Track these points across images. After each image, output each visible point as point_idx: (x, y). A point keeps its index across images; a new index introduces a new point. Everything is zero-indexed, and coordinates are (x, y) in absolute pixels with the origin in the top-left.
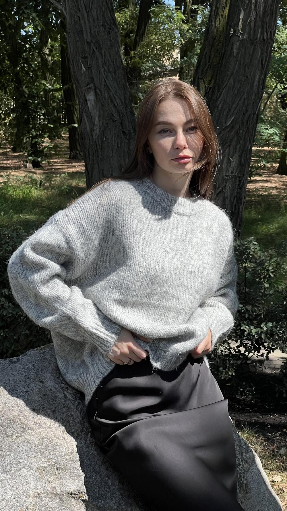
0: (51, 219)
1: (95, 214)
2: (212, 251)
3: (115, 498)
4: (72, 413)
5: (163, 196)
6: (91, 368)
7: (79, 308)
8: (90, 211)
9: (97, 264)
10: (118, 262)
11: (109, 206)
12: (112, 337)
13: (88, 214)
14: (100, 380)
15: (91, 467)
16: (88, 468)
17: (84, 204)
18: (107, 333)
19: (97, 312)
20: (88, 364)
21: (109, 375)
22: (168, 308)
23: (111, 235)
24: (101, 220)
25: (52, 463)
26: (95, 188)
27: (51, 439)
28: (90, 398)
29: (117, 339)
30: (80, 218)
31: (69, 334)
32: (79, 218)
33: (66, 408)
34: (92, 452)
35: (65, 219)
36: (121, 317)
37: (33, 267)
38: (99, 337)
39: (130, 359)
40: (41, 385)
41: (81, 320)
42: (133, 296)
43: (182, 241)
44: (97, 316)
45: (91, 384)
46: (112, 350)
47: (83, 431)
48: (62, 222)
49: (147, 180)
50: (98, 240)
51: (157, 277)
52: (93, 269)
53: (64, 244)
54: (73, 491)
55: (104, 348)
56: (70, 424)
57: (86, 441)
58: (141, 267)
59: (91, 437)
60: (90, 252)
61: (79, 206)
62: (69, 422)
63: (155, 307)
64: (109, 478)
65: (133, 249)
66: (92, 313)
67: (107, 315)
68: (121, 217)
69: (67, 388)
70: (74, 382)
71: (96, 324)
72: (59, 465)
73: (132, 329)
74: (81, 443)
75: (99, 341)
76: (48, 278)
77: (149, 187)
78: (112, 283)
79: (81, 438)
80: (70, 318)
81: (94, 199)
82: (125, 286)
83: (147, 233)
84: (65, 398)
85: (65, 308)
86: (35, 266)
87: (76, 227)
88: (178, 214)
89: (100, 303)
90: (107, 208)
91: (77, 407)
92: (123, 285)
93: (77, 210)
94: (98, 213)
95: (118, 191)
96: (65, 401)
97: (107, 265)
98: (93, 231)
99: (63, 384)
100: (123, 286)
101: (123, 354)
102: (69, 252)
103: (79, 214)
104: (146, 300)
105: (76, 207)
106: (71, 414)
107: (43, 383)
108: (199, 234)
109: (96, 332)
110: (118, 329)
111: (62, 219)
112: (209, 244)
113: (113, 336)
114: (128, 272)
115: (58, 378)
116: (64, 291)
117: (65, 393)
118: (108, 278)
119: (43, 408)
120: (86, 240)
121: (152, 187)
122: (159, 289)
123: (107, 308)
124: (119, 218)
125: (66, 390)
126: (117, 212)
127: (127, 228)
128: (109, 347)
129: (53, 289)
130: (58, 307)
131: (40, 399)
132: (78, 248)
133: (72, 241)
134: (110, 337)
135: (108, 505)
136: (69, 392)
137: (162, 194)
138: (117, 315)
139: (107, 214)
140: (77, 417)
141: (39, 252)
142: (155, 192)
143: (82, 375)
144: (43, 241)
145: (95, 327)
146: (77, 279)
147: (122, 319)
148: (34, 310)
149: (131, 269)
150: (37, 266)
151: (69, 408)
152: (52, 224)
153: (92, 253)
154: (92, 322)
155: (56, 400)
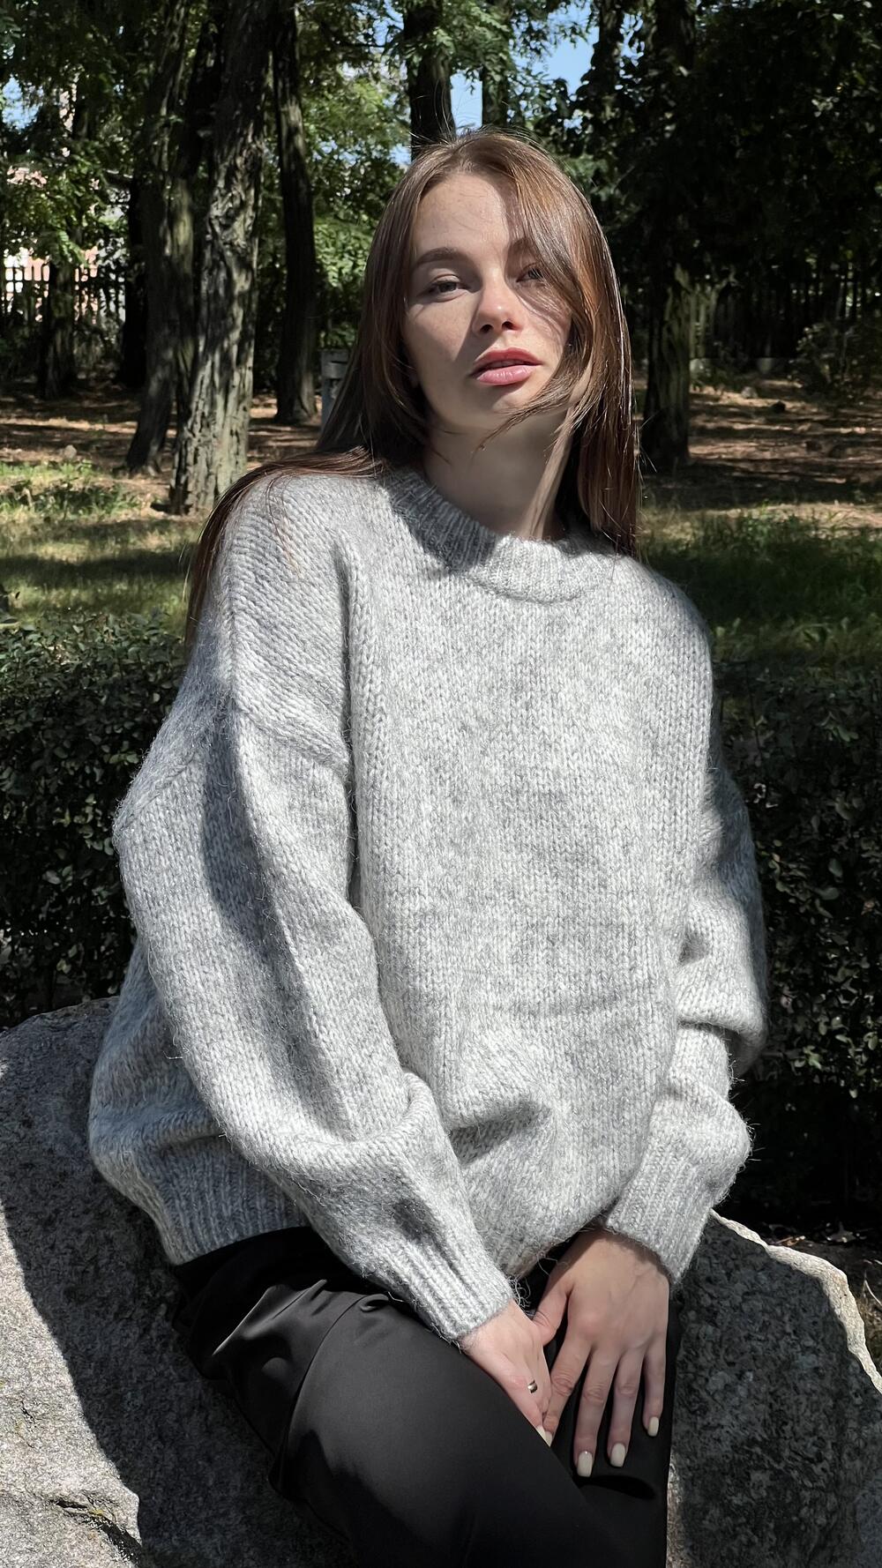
2: (627, 724)
3: (224, 1532)
4: (112, 1233)
5: (459, 532)
15: (149, 1419)
16: (137, 1420)
25: (8, 1395)
27: (19, 1315)
33: (92, 1215)
34: (162, 1367)
40: (23, 1131)
43: (519, 688)
47: (140, 1297)
54: (66, 1493)
56: (97, 1269)
57: (146, 1330)
59: (166, 1318)
64: (210, 1460)
72: (34, 1401)
74: (128, 1336)
79: (130, 1319)
83: (402, 665)
88: (508, 596)
106: (106, 1237)
107: (30, 1126)
108: (582, 667)
112: (614, 701)
135: (192, 1554)
137: (456, 524)
140: (127, 1249)
155: (61, 1187)
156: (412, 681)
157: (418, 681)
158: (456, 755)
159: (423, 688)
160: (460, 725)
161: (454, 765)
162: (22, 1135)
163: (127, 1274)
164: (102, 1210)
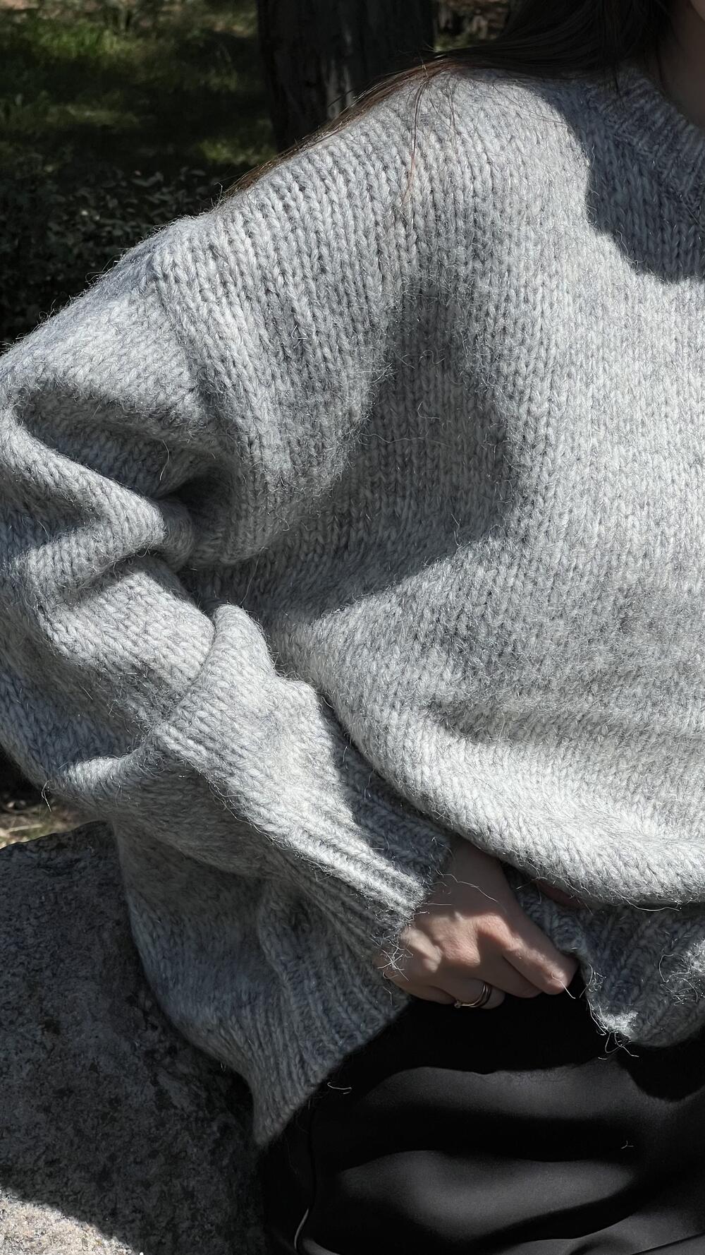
0: (128, 265)
1: (361, 255)
6: (288, 992)
7: (248, 734)
8: (337, 236)
9: (353, 495)
10: (461, 506)
11: (438, 218)
12: (402, 886)
13: (325, 251)
14: (329, 1064)
17: (307, 197)
18: (381, 864)
19: (334, 755)
20: (278, 969)
21: (375, 1043)
22: (684, 738)
23: (434, 371)
24: (389, 288)
26: (369, 107)
28: (278, 1127)
29: (428, 898)
30: (283, 273)
31: (192, 844)
32: (277, 271)
35: (203, 274)
36: (458, 789)
37: (27, 506)
38: (337, 880)
39: (486, 984)
40: (48, 1039)
41: (255, 795)
42: (523, 689)
44: (332, 775)
45: (283, 1067)
46: (402, 943)
48: (189, 284)
49: (635, 80)
50: (366, 389)
51: (648, 595)
52: (329, 520)
53: (189, 405)
55: (358, 931)
56: (175, 1239)
58: (578, 548)
60: (320, 449)
61: (279, 205)
62: (172, 1226)
63: (623, 734)
65: (545, 453)
66: (309, 759)
67: (386, 775)
68: (495, 280)
69: (172, 1051)
70: (204, 1034)
71: (328, 815)
73: (510, 855)
75: (336, 898)
76: (98, 570)
77: (643, 121)
78: (427, 613)
80: (194, 778)
81: (361, 174)
82: (492, 640)
83: (616, 368)
84: (160, 1108)
85: (173, 731)
86: (34, 507)
87: (261, 321)
89: (358, 708)
90: (427, 232)
91: (213, 1152)
92: (483, 631)
93: (270, 226)
94: (379, 252)
95: (489, 137)
96: (161, 1124)
97: (404, 508)
98: (346, 346)
99: (154, 1028)
100: (481, 637)
101: (451, 968)
102: (215, 443)
103: (277, 249)
104: (585, 704)
105: (262, 207)
106: (184, 1189)
107: (56, 1031)
109: (326, 856)
110: (436, 848)
111: (187, 270)
113: (411, 881)
114: (510, 566)
115: (132, 1001)
116: (176, 637)
117: (164, 1080)
118: (409, 584)
119: (51, 1163)
120: (308, 387)
121: (659, 119)
122: (654, 648)
123: (391, 743)
124: (483, 286)
125: (168, 1060)
126: (476, 255)
127: (523, 342)
128: (383, 931)
129: (122, 626)
130: (143, 714)
131: (41, 1117)
132: (263, 430)
133: (231, 392)
134: (394, 883)
136: (182, 1068)
138: (438, 783)
139: (425, 261)
141: (58, 433)
142: (671, 148)
143: (246, 1012)
144: (80, 378)
145: (320, 832)
146: (245, 566)
147: (461, 802)
148: (21, 713)
149: (527, 553)
150: (44, 507)
151: (175, 1159)
152: (135, 293)
153: (331, 451)
154: (305, 805)
155: (114, 1119)
156: (630, 391)
157: (637, 392)
158: (684, 501)
159: (643, 402)
160: (692, 458)
161: (681, 515)
162: (49, 1045)
163: (218, 1241)
164: (175, 1150)
